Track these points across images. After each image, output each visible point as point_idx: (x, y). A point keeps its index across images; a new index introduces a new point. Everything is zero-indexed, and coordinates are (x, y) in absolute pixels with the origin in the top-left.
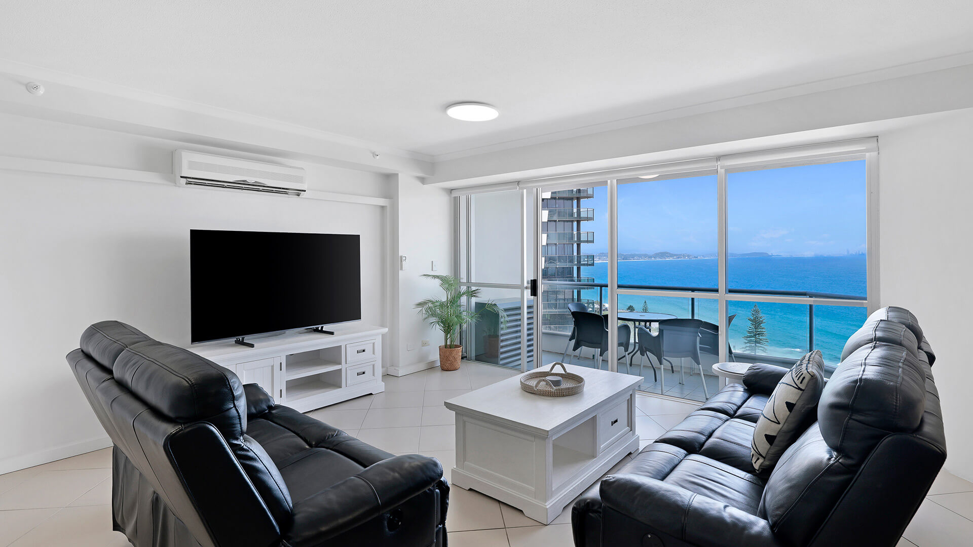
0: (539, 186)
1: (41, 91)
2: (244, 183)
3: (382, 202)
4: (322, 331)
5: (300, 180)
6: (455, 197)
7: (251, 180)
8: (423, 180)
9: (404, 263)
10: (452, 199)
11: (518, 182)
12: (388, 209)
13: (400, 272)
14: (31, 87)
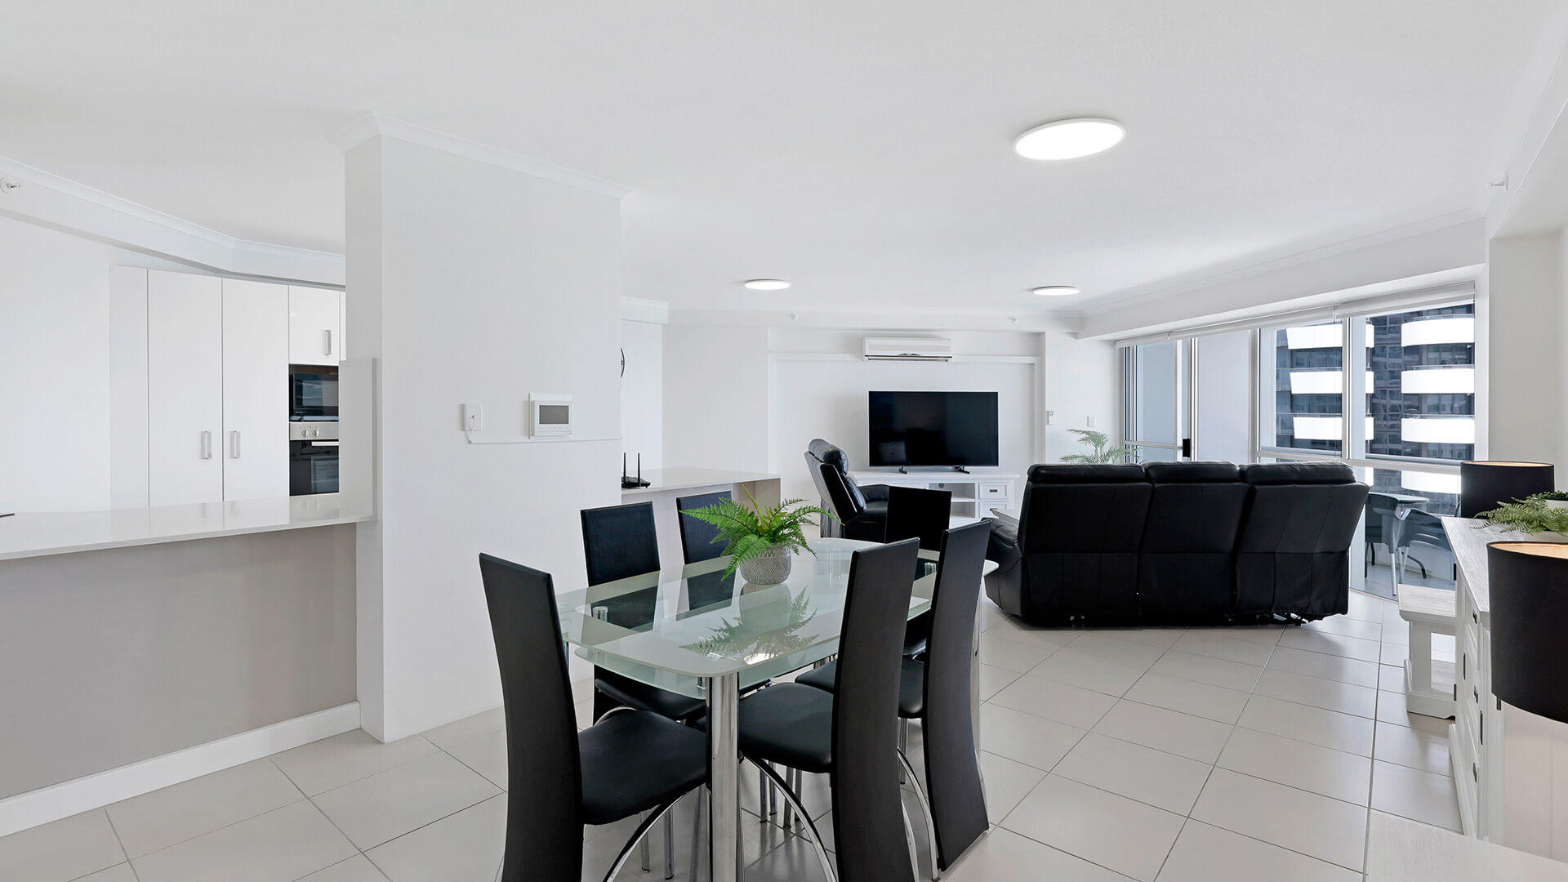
0: (1195, 337)
1: (797, 317)
2: (905, 355)
3: (1030, 360)
4: (963, 471)
5: (947, 349)
6: (1122, 349)
7: (909, 353)
8: (1075, 335)
9: (1050, 417)
10: (1117, 352)
11: (1170, 333)
12: (1036, 367)
13: (1047, 426)
14: (793, 316)
